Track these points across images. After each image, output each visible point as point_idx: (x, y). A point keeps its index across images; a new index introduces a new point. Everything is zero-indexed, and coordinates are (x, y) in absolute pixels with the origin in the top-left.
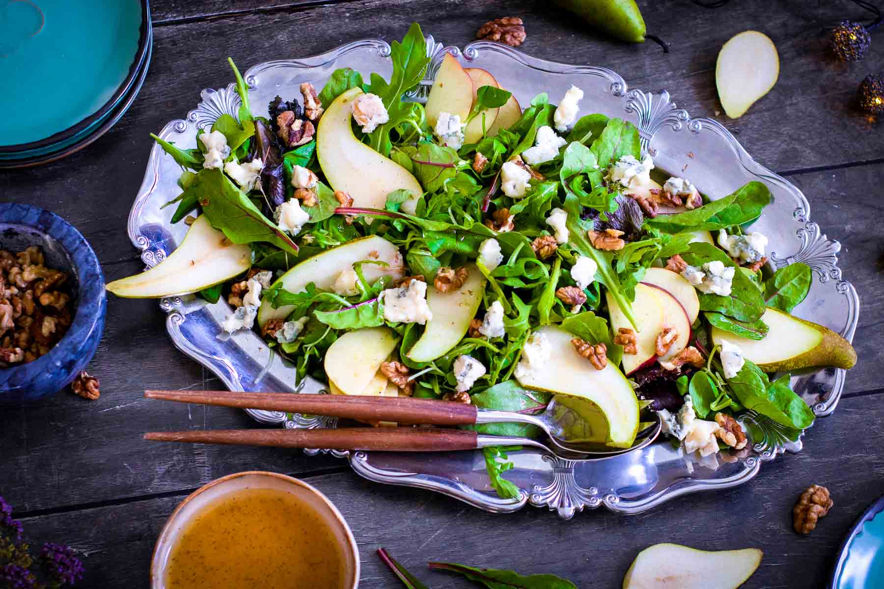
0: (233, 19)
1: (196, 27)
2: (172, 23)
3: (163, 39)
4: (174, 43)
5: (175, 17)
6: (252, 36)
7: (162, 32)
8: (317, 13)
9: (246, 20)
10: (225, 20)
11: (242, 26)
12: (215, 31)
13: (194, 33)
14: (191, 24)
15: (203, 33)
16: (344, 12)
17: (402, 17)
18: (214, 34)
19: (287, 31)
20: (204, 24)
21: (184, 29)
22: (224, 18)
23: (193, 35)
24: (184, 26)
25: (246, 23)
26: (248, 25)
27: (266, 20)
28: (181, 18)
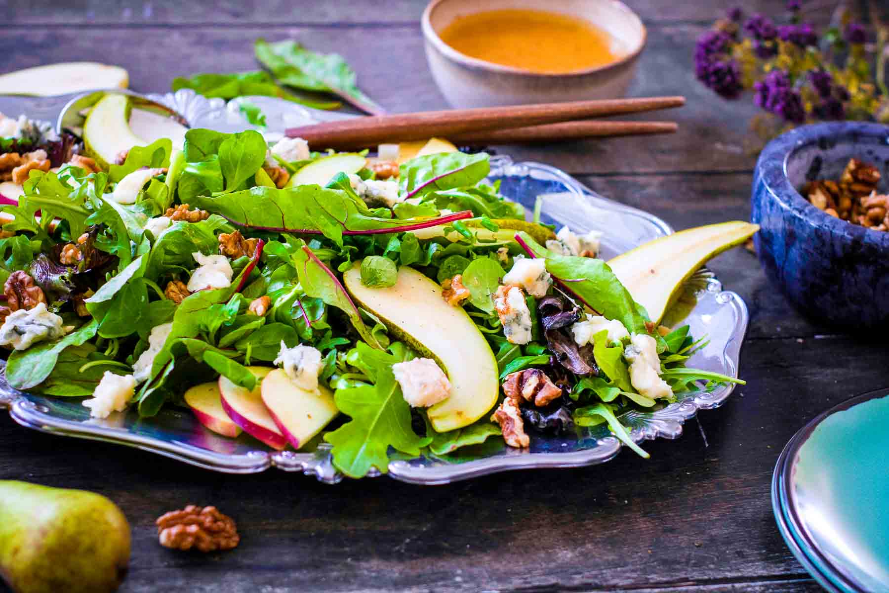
0: (651, 581)
1: (710, 572)
2: (752, 579)
3: (758, 561)
4: (740, 554)
5: (748, 586)
6: (616, 557)
7: (764, 568)
8: (511, 583)
9: (629, 578)
10: (665, 579)
11: (633, 571)
12: (678, 566)
13: (712, 566)
14: (719, 577)
15: (695, 565)
16: (465, 582)
17: (366, 572)
18: (679, 563)
19: (559, 562)
20: (697, 575)
21: (730, 571)
22: (667, 582)
23: (713, 563)
24: (729, 575)
25: (628, 575)
26: (624, 572)
27: (595, 577)
28: (737, 585)
